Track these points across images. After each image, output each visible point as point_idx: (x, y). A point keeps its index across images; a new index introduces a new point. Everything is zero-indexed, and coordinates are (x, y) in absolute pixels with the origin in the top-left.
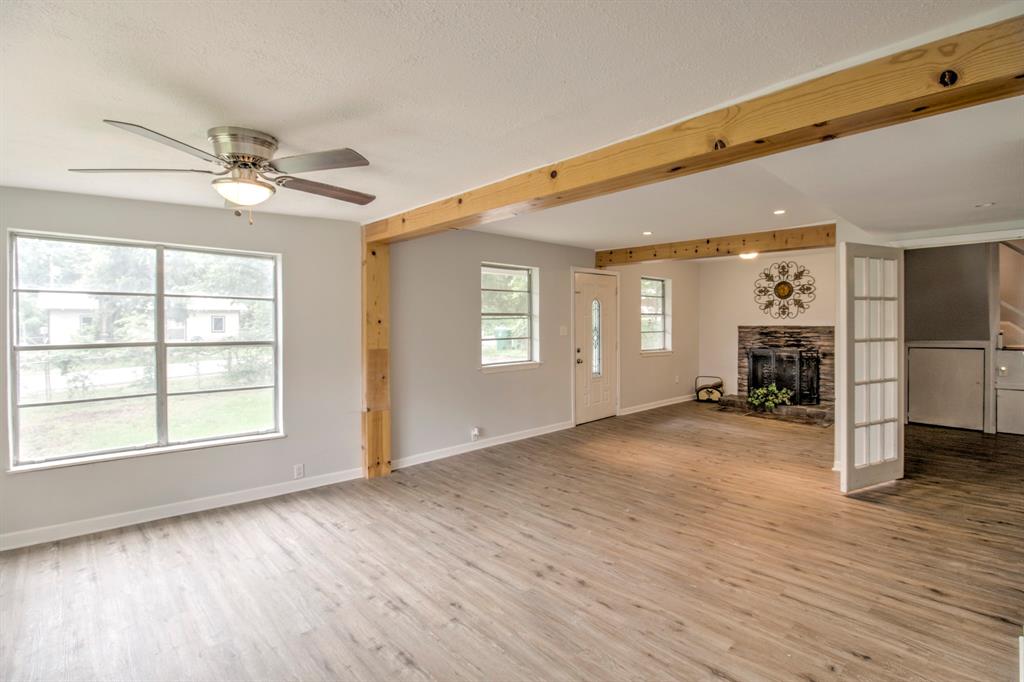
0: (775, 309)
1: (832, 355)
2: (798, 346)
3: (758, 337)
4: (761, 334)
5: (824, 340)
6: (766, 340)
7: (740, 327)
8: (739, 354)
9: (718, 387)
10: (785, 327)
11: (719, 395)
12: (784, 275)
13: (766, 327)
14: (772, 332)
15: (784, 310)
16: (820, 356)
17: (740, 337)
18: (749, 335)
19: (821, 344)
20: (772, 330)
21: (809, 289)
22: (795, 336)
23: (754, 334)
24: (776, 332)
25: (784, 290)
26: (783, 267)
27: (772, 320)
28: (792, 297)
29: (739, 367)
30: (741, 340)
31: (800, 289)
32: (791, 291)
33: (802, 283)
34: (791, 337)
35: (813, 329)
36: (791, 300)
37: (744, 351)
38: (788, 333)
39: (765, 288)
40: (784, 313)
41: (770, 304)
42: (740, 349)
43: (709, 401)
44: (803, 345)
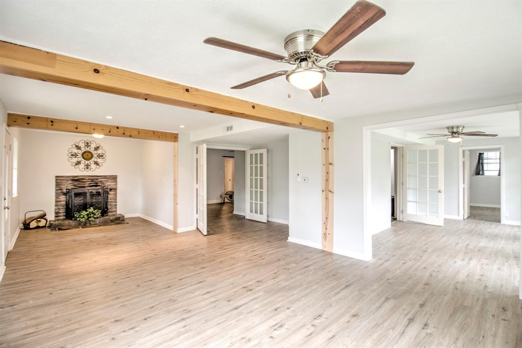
0: (82, 166)
1: (115, 189)
2: (96, 186)
3: (70, 182)
4: (73, 180)
5: (111, 182)
6: (76, 184)
7: (56, 177)
8: (56, 193)
9: (43, 216)
10: (89, 176)
11: (45, 221)
12: (88, 147)
13: (76, 176)
14: (80, 179)
15: (87, 166)
16: (109, 190)
17: (56, 182)
18: (64, 181)
19: (109, 184)
20: (81, 178)
21: (102, 156)
22: (95, 181)
23: (67, 181)
24: (82, 179)
25: (87, 156)
26: (87, 143)
27: (80, 172)
28: (92, 160)
29: (56, 202)
30: (58, 184)
31: (97, 156)
32: (92, 156)
33: (99, 153)
34: (92, 181)
35: (105, 177)
36: (92, 161)
37: (60, 191)
38: (90, 179)
39: (75, 153)
40: (87, 168)
41: (78, 163)
42: (56, 190)
43: (38, 227)
44: (99, 185)
